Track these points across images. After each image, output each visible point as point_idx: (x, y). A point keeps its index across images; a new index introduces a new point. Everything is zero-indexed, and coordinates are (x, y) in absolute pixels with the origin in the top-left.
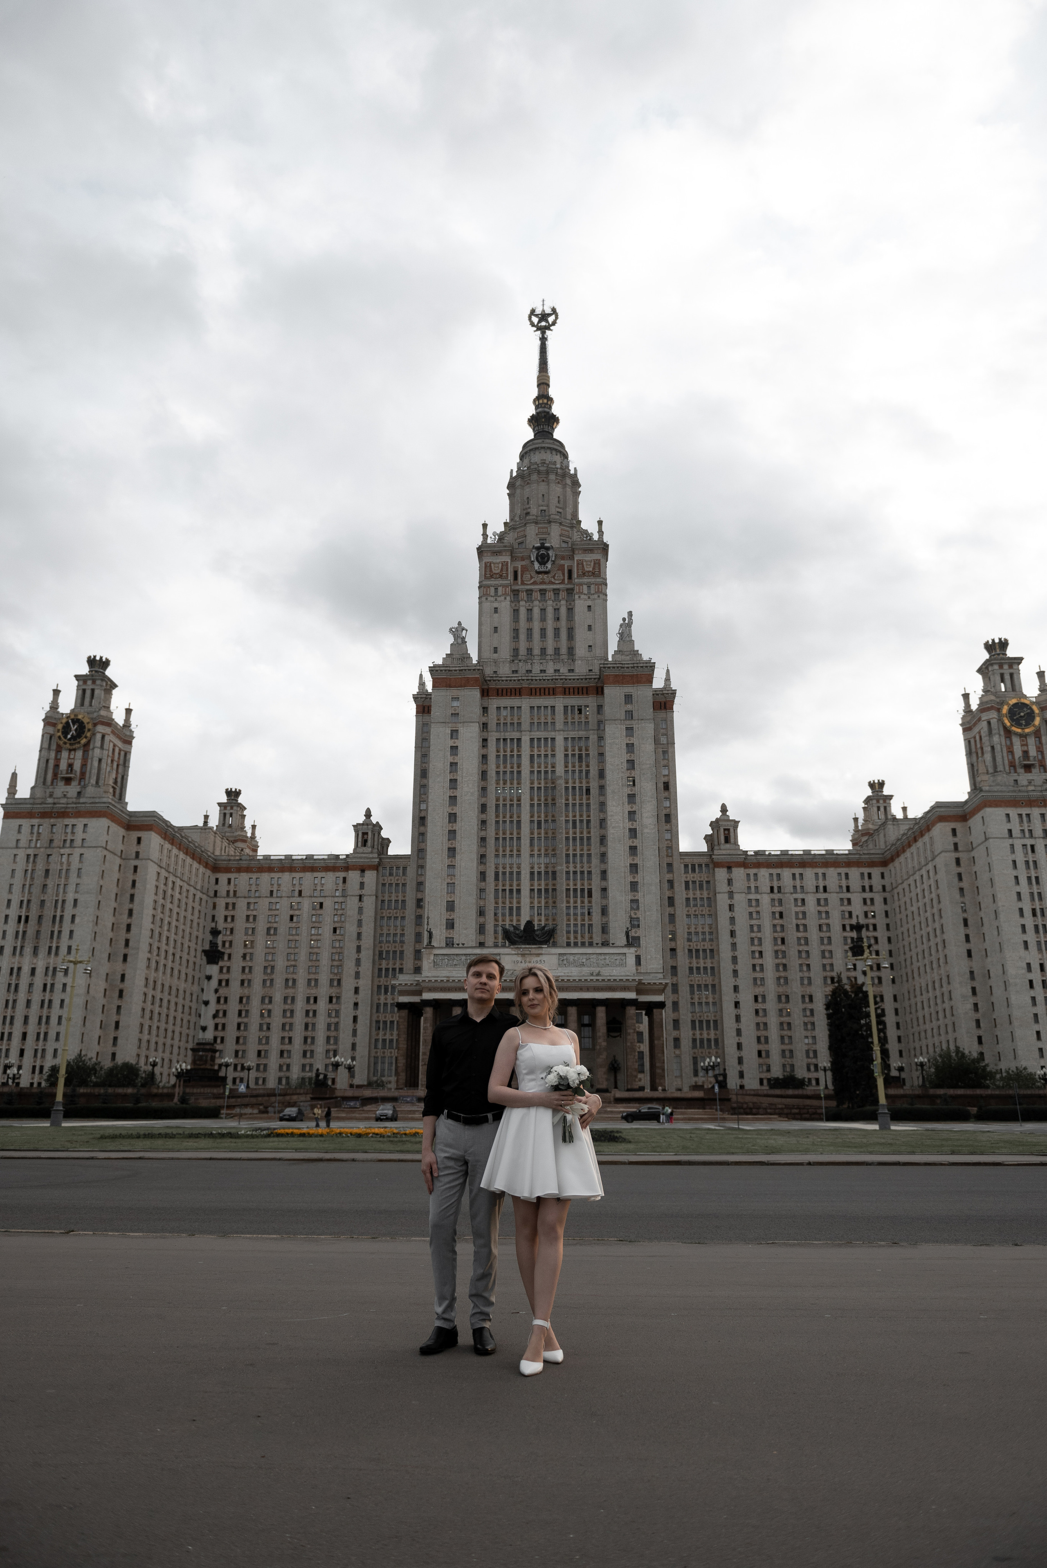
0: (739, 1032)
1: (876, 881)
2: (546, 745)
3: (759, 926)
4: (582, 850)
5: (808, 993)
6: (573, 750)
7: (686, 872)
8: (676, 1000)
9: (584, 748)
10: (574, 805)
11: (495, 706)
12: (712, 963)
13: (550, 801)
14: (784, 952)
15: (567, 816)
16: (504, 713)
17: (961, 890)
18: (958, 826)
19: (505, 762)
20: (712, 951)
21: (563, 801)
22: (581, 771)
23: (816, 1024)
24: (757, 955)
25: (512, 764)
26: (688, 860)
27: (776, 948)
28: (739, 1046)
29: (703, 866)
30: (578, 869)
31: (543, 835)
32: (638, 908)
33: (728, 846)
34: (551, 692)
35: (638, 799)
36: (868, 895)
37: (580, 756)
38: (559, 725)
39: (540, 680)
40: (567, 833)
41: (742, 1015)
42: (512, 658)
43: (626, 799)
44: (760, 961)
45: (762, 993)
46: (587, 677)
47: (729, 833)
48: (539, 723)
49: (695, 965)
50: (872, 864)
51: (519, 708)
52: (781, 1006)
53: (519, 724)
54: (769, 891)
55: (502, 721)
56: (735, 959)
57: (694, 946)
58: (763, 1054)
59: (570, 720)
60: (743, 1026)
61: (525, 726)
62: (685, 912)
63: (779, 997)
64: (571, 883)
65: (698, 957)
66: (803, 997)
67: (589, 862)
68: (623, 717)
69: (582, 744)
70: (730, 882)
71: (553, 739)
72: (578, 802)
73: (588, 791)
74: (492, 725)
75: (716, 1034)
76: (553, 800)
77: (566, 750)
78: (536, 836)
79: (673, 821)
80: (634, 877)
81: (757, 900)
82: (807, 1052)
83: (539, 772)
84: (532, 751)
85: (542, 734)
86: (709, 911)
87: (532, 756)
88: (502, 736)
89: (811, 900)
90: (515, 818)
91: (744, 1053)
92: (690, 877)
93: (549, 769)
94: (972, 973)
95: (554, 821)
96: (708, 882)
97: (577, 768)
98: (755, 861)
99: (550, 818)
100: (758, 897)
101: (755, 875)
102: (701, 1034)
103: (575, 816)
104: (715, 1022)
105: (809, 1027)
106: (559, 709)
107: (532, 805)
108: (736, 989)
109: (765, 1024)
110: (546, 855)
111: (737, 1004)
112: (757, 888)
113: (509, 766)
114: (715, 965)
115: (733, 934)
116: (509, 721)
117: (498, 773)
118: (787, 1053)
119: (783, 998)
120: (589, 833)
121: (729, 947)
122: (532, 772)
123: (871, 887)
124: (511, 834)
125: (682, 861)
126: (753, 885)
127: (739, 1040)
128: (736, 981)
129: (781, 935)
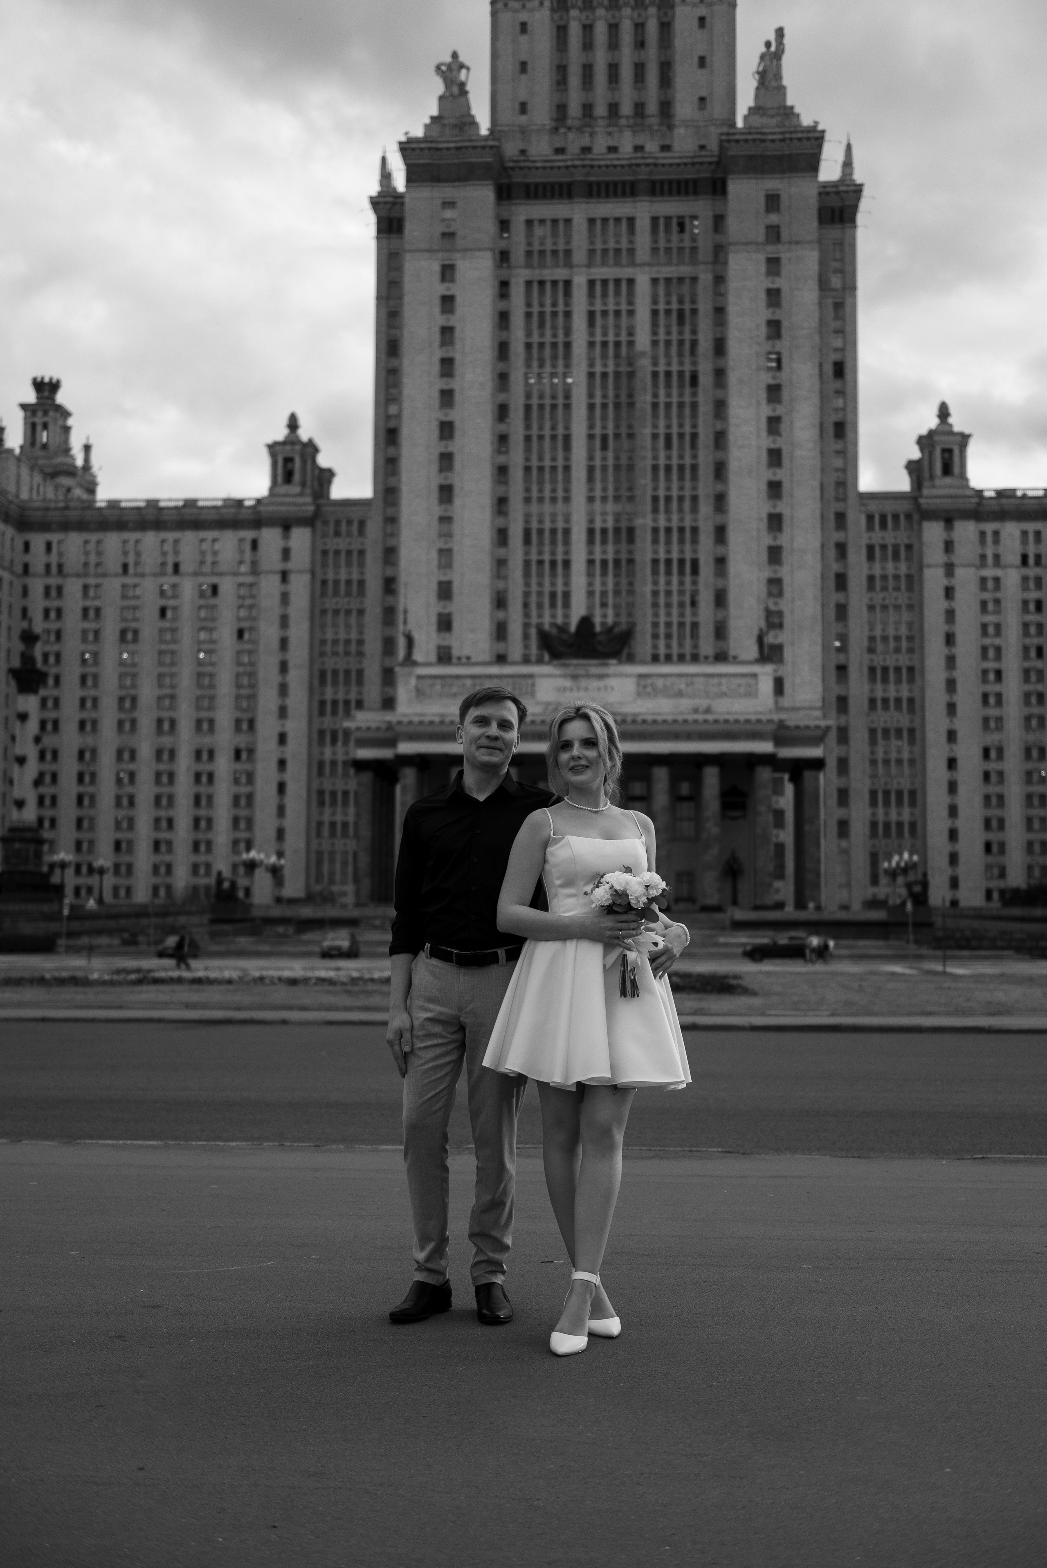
0: (953, 811)
2: (617, 293)
3: (998, 626)
4: (681, 488)
6: (668, 303)
7: (870, 527)
8: (843, 754)
9: (687, 299)
10: (668, 405)
11: (523, 218)
12: (910, 691)
13: (624, 399)
14: (1041, 671)
15: (655, 426)
16: (539, 231)
19: (542, 325)
20: (911, 670)
21: (649, 398)
22: (681, 343)
24: (992, 676)
25: (554, 327)
26: (873, 507)
27: (1027, 664)
28: (953, 835)
29: (902, 517)
30: (675, 524)
31: (611, 462)
32: (780, 594)
33: (948, 480)
34: (628, 190)
35: (785, 394)
37: (681, 314)
38: (643, 253)
39: (607, 166)
40: (655, 458)
41: (961, 780)
42: (554, 124)
43: (763, 395)
44: (997, 688)
45: (997, 743)
46: (697, 160)
47: (951, 458)
48: (605, 251)
49: (879, 694)
51: (568, 221)
52: (1030, 766)
53: (568, 253)
54: (1018, 560)
55: (536, 247)
56: (951, 685)
57: (879, 660)
58: (995, 848)
59: (662, 244)
60: (962, 800)
61: (579, 256)
62: (865, 601)
63: (1028, 749)
64: (662, 548)
65: (885, 680)
67: (694, 509)
68: (761, 238)
69: (686, 289)
70: (949, 546)
71: (631, 282)
72: (675, 399)
73: (694, 380)
74: (518, 254)
75: (912, 814)
76: (630, 395)
77: (655, 302)
78: (598, 462)
79: (849, 434)
80: (775, 539)
81: (997, 580)
83: (605, 344)
84: (592, 304)
85: (609, 272)
86: (909, 598)
87: (591, 315)
88: (536, 274)
90: (560, 431)
91: (963, 846)
92: (877, 537)
93: (624, 338)
95: (631, 436)
96: (909, 547)
97: (674, 337)
98: (996, 508)
99: (623, 431)
100: (999, 572)
101: (996, 534)
102: (886, 814)
103: (669, 426)
104: (913, 793)
106: (643, 224)
107: (591, 407)
108: (951, 736)
109: (1001, 797)
110: (617, 498)
111: (952, 763)
112: (997, 557)
113: (548, 332)
114: (916, 695)
115: (950, 639)
116: (549, 246)
117: (528, 346)
118: (1037, 847)
119: (1035, 753)
120: (695, 457)
121: (942, 663)
122: (591, 344)
124: (554, 459)
125: (863, 508)
126: (989, 553)
127: (953, 823)
128: (951, 722)
129: (1036, 641)
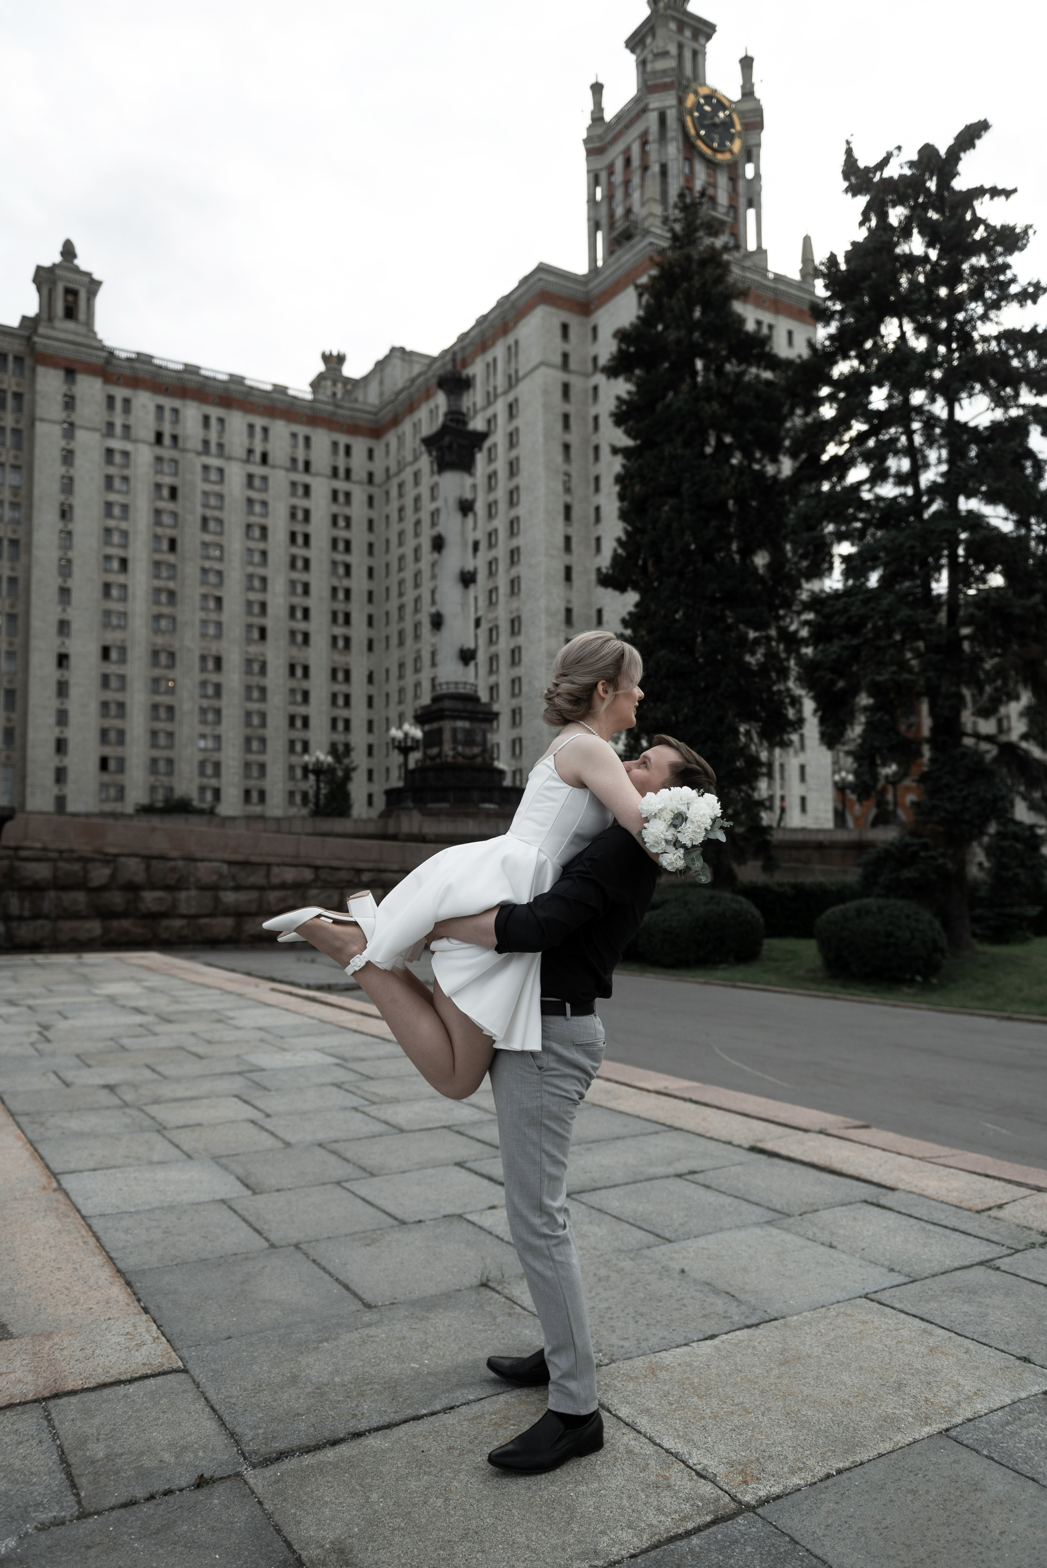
0: (62, 717)
1: (359, 462)
3: (125, 508)
5: (214, 652)
12: (13, 569)
14: (173, 567)
17: (567, 447)
18: (574, 321)
23: (224, 712)
24: (115, 565)
27: (158, 557)
28: (61, 746)
33: (70, 325)
36: (341, 485)
41: (72, 681)
44: (121, 579)
45: (119, 643)
47: (76, 302)
50: (354, 429)
52: (157, 672)
54: (152, 438)
56: (66, 568)
58: (112, 765)
60: (73, 706)
63: (155, 654)
66: (203, 658)
70: (69, 403)
81: (126, 454)
82: (202, 764)
86: (16, 457)
89: (236, 474)
91: (72, 761)
94: (569, 611)
96: (18, 396)
98: (128, 372)
100: (128, 446)
101: (127, 401)
105: (210, 717)
108: (63, 626)
109: (121, 706)
111: (62, 660)
112: (126, 428)
114: (20, 574)
115: (65, 513)
118: (162, 766)
119: (163, 658)
121: (55, 539)
123: (348, 472)
126: (119, 421)
127: (62, 732)
128: (64, 610)
129: (169, 532)
